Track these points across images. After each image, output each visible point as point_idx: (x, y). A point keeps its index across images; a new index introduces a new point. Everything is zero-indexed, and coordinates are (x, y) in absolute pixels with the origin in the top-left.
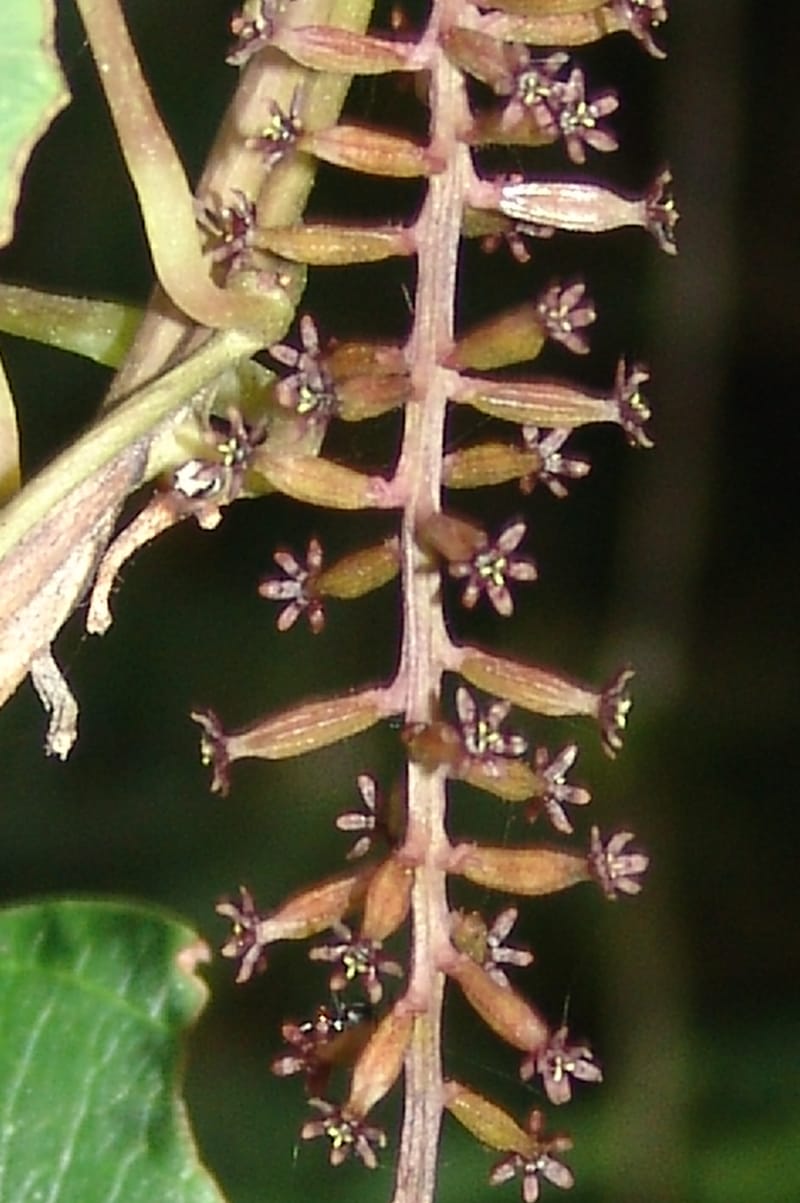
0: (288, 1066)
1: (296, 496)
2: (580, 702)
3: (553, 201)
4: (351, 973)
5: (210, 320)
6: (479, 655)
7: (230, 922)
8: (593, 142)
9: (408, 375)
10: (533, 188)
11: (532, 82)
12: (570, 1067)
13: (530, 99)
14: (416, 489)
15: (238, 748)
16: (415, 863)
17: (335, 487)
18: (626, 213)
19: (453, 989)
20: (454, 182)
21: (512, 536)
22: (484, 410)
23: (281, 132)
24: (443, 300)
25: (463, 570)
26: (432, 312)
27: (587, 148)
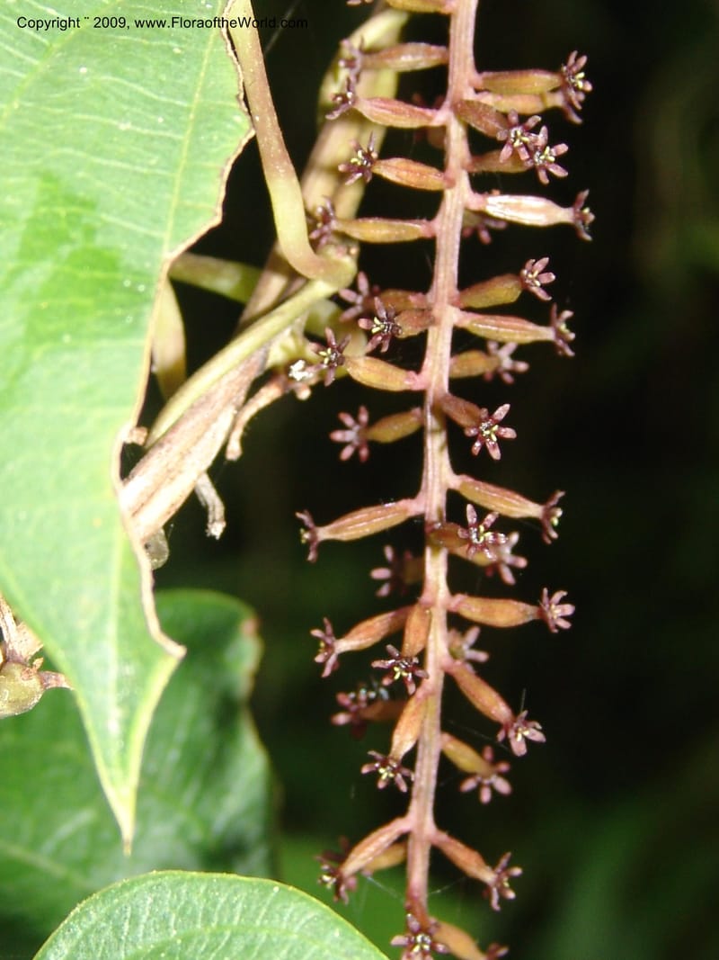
0: (342, 719)
1: (364, 382)
2: (532, 510)
3: (518, 207)
4: (397, 677)
5: (309, 274)
6: (470, 480)
7: (317, 640)
8: (551, 170)
9: (430, 309)
10: (507, 199)
11: (519, 133)
12: (526, 733)
13: (517, 143)
14: (434, 379)
15: (324, 533)
16: (429, 606)
17: (387, 377)
18: (563, 215)
19: (450, 683)
20: (459, 194)
21: (502, 411)
22: (474, 331)
23: (363, 161)
24: (452, 265)
25: (473, 432)
26: (445, 271)
27: (549, 175)
